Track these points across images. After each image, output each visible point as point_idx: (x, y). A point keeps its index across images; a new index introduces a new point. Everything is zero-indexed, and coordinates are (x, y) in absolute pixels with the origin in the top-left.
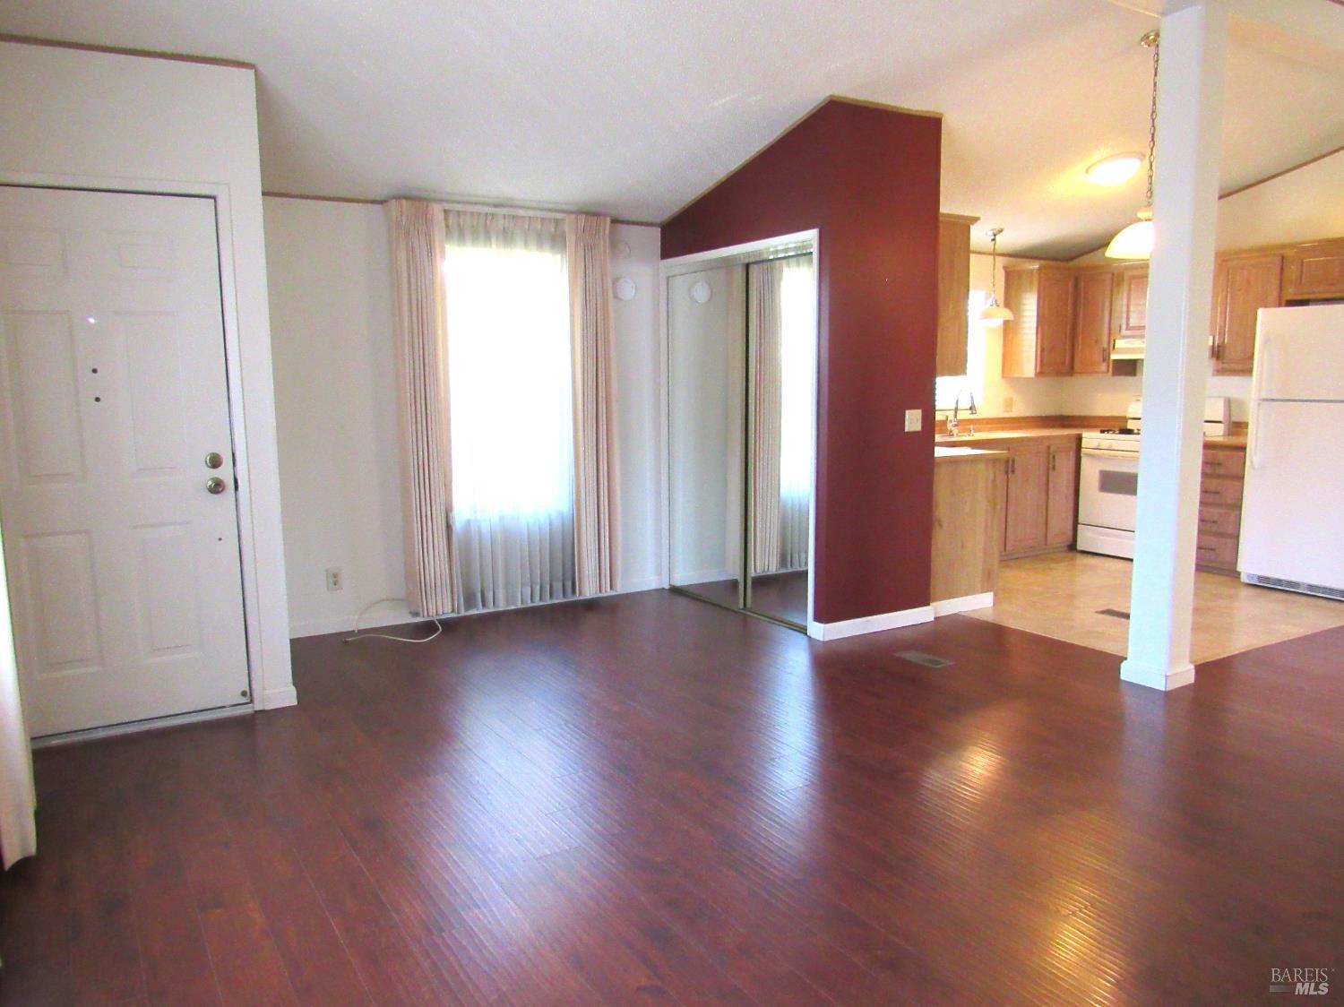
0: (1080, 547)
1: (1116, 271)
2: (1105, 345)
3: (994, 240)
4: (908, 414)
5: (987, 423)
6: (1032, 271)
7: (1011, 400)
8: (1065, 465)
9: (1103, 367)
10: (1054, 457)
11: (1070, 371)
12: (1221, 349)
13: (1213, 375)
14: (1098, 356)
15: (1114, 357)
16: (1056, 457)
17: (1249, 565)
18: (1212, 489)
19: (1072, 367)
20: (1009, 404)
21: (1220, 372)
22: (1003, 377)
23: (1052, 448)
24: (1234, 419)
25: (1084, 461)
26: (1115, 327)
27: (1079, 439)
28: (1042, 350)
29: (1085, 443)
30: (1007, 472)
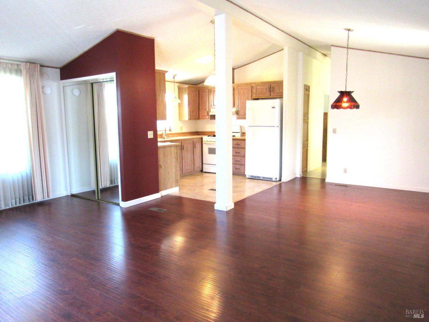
0: (204, 171)
1: (209, 89)
2: (208, 110)
3: (174, 78)
4: (149, 132)
5: (175, 134)
6: (186, 88)
7: (182, 127)
8: (198, 146)
9: (208, 117)
10: (195, 144)
11: (199, 118)
12: (238, 112)
13: (237, 119)
14: (206, 114)
15: (210, 114)
16: (196, 144)
17: (249, 173)
18: (238, 152)
19: (199, 117)
20: (182, 128)
21: (238, 118)
22: (179, 120)
23: (194, 142)
24: (243, 132)
25: (204, 145)
26: (210, 105)
27: (202, 139)
28: (190, 112)
29: (204, 140)
30: (181, 149)
